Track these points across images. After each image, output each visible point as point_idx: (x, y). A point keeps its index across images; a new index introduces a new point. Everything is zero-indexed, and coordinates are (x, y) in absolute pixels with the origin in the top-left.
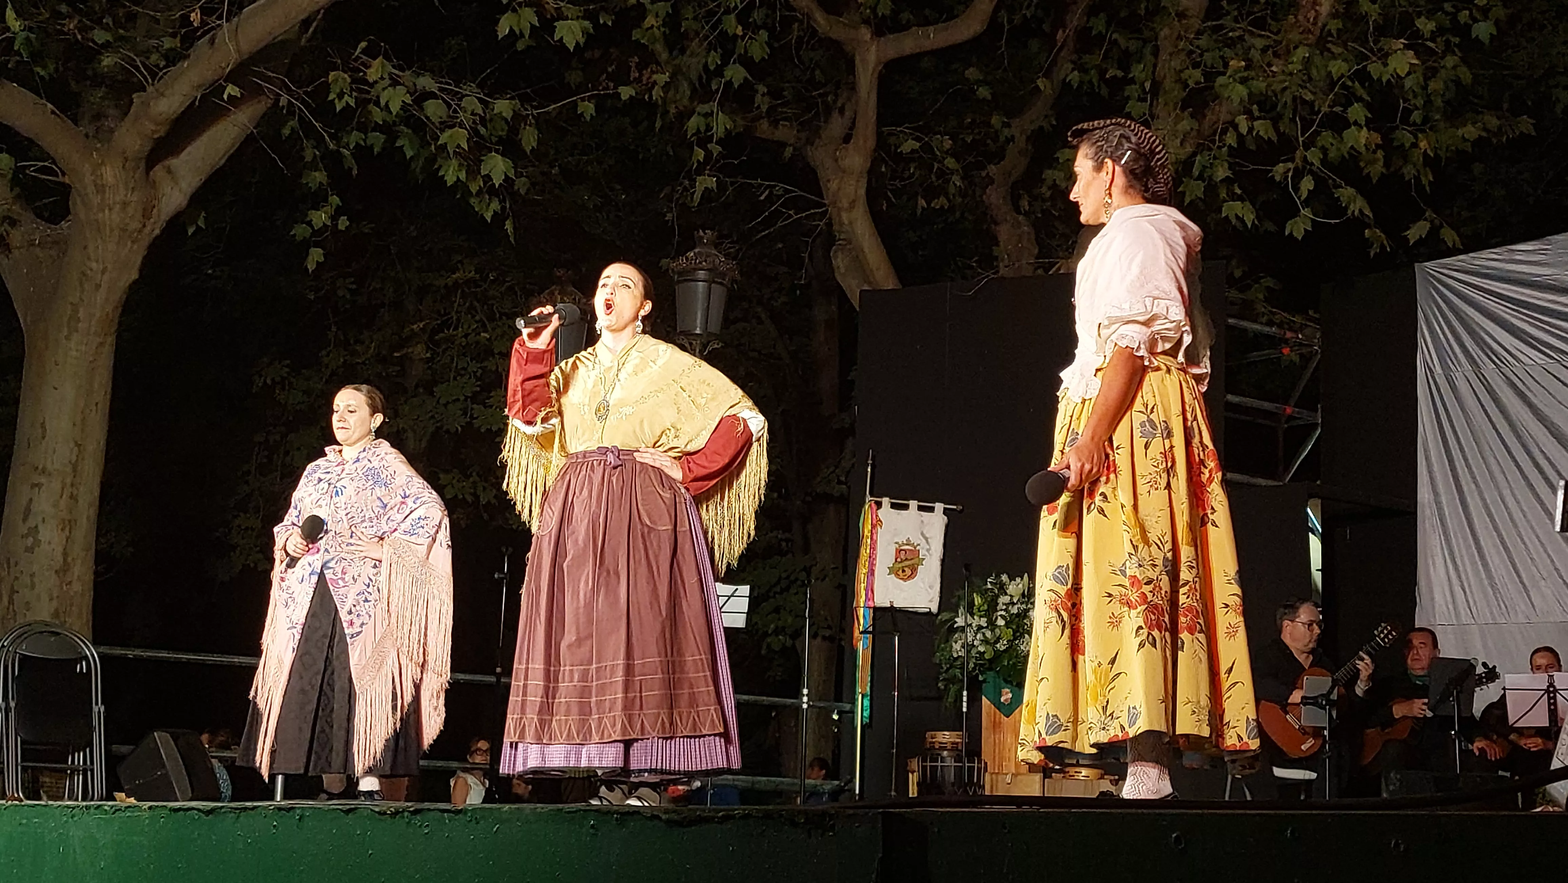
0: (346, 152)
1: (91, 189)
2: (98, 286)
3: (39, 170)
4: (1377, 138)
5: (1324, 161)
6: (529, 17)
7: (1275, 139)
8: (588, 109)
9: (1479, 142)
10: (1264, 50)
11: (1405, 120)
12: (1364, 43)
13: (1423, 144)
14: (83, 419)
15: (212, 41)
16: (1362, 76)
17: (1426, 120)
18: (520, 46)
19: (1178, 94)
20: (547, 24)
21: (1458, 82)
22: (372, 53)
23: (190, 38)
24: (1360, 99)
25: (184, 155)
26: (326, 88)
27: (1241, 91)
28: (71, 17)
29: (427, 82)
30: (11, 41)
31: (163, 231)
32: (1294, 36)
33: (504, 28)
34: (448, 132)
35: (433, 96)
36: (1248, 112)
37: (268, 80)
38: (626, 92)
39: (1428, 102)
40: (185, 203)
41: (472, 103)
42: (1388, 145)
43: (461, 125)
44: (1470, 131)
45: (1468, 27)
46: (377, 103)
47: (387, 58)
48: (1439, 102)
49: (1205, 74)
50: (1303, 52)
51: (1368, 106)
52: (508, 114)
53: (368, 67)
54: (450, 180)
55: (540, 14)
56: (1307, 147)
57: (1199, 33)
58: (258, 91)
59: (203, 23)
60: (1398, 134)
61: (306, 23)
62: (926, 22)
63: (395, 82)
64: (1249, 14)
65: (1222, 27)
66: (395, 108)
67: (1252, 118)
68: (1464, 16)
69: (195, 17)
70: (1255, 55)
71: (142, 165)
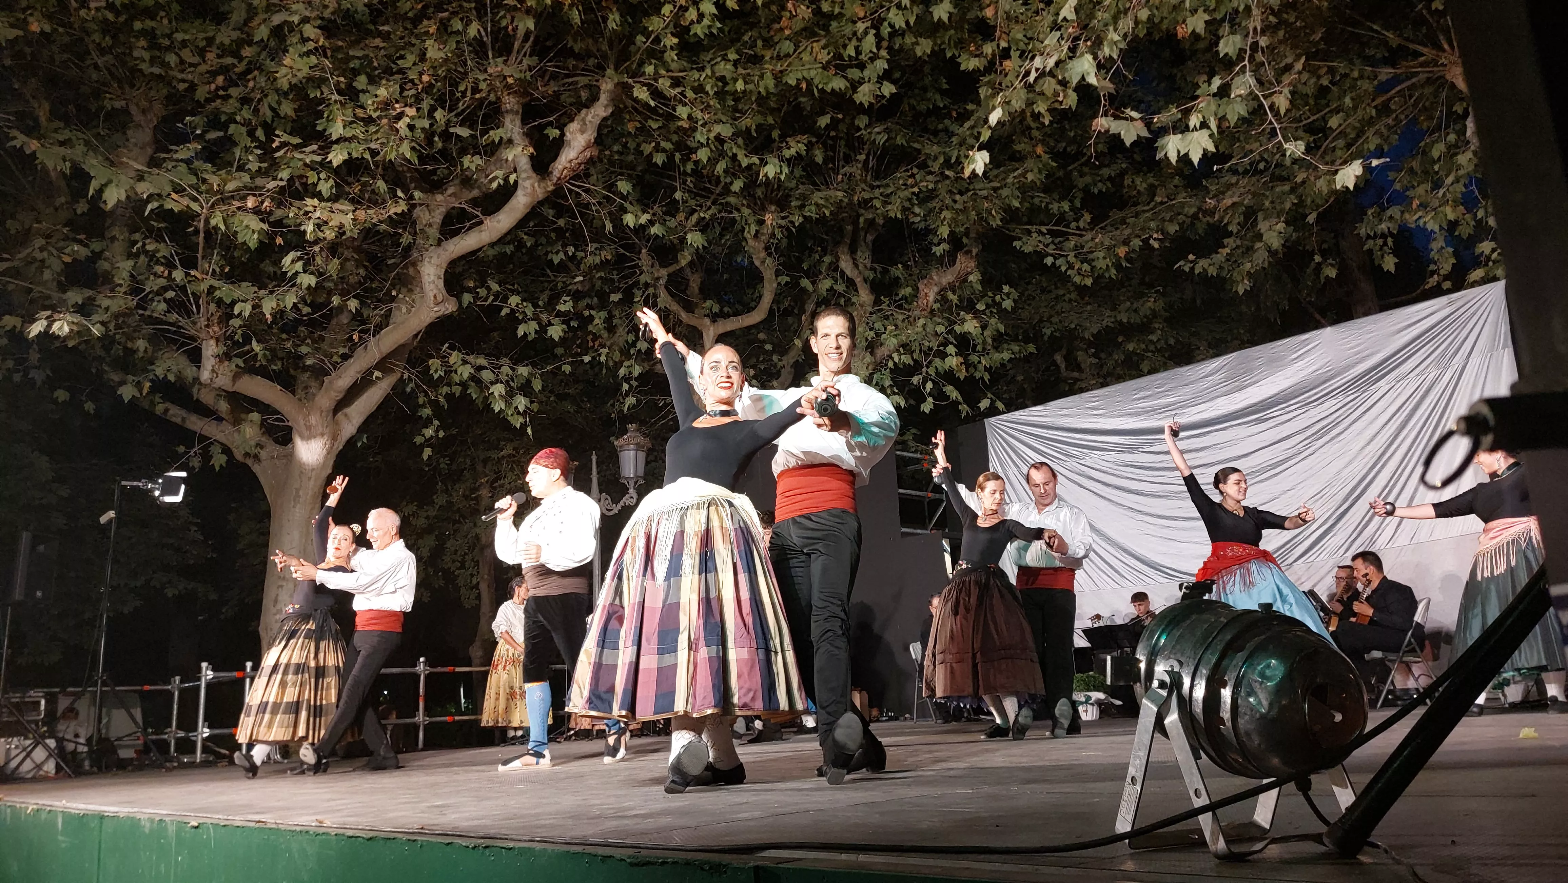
0: (441, 399)
1: (303, 429)
2: (310, 478)
3: (277, 420)
4: (961, 360)
5: (937, 373)
6: (533, 326)
7: (912, 363)
8: (567, 368)
9: (1010, 360)
10: (903, 320)
11: (974, 350)
12: (952, 314)
13: (984, 362)
14: (305, 550)
15: (366, 348)
16: (951, 332)
17: (984, 349)
18: (530, 339)
19: (865, 344)
20: (543, 328)
21: (998, 331)
22: (452, 348)
23: (354, 347)
24: (952, 343)
25: (353, 407)
26: (428, 368)
27: (894, 341)
28: (288, 339)
29: (482, 361)
30: (256, 355)
31: (344, 447)
32: (917, 313)
33: (520, 332)
34: (495, 386)
35: (484, 368)
36: (898, 351)
37: (397, 366)
38: (587, 359)
39: (984, 342)
40: (355, 432)
41: (506, 370)
42: (968, 364)
43: (502, 382)
44: (1006, 356)
45: (1000, 304)
46: (456, 372)
47: (460, 351)
48: (989, 341)
49: (876, 334)
50: (922, 322)
51: (955, 346)
52: (525, 374)
53: (450, 354)
54: (497, 409)
55: (539, 324)
56: (928, 367)
57: (871, 313)
58: (392, 371)
59: (360, 338)
60: (970, 357)
61: (416, 335)
62: (736, 314)
63: (465, 362)
64: (896, 301)
65: (882, 310)
66: (466, 376)
67: (900, 354)
68: (998, 298)
69: (356, 337)
70: (899, 323)
71: (331, 414)
